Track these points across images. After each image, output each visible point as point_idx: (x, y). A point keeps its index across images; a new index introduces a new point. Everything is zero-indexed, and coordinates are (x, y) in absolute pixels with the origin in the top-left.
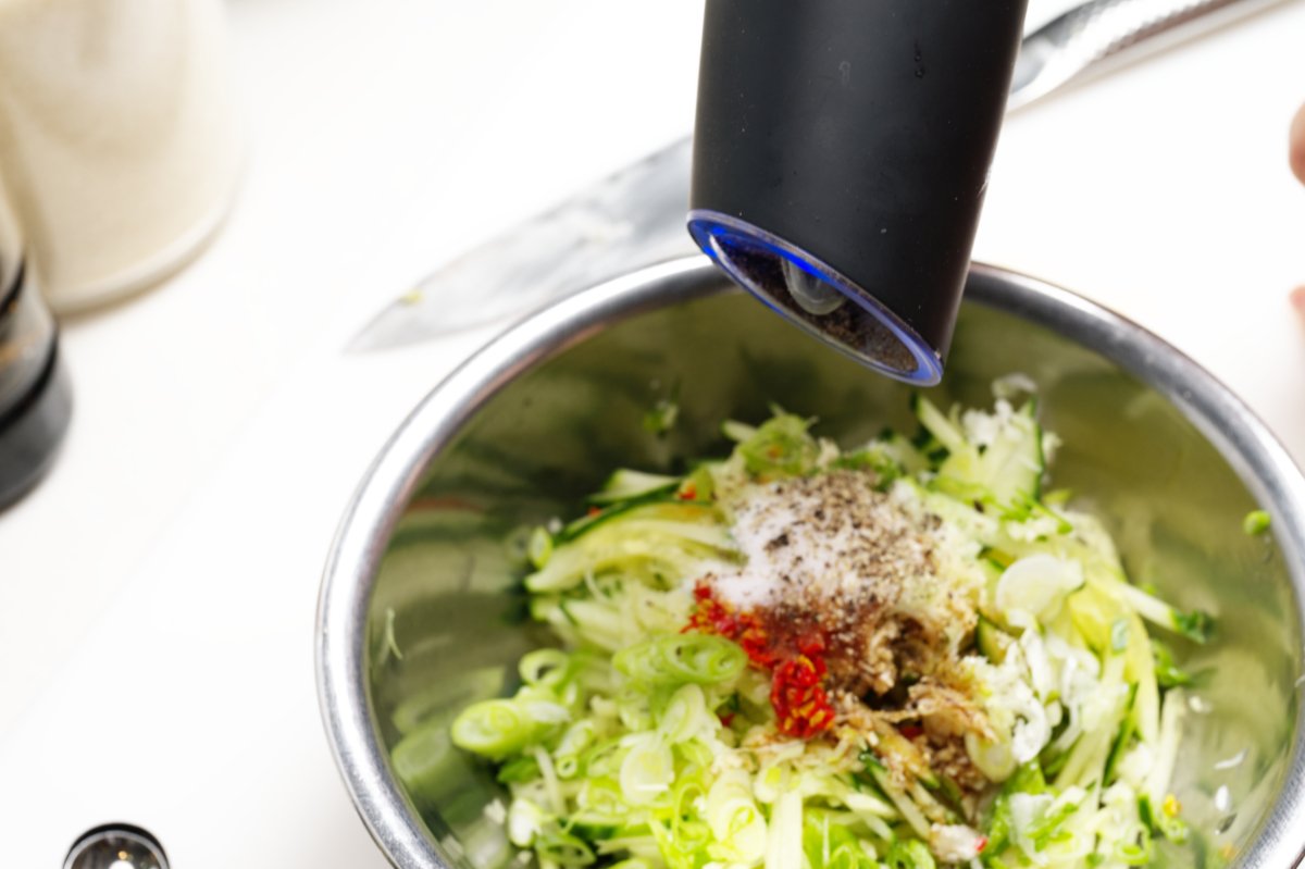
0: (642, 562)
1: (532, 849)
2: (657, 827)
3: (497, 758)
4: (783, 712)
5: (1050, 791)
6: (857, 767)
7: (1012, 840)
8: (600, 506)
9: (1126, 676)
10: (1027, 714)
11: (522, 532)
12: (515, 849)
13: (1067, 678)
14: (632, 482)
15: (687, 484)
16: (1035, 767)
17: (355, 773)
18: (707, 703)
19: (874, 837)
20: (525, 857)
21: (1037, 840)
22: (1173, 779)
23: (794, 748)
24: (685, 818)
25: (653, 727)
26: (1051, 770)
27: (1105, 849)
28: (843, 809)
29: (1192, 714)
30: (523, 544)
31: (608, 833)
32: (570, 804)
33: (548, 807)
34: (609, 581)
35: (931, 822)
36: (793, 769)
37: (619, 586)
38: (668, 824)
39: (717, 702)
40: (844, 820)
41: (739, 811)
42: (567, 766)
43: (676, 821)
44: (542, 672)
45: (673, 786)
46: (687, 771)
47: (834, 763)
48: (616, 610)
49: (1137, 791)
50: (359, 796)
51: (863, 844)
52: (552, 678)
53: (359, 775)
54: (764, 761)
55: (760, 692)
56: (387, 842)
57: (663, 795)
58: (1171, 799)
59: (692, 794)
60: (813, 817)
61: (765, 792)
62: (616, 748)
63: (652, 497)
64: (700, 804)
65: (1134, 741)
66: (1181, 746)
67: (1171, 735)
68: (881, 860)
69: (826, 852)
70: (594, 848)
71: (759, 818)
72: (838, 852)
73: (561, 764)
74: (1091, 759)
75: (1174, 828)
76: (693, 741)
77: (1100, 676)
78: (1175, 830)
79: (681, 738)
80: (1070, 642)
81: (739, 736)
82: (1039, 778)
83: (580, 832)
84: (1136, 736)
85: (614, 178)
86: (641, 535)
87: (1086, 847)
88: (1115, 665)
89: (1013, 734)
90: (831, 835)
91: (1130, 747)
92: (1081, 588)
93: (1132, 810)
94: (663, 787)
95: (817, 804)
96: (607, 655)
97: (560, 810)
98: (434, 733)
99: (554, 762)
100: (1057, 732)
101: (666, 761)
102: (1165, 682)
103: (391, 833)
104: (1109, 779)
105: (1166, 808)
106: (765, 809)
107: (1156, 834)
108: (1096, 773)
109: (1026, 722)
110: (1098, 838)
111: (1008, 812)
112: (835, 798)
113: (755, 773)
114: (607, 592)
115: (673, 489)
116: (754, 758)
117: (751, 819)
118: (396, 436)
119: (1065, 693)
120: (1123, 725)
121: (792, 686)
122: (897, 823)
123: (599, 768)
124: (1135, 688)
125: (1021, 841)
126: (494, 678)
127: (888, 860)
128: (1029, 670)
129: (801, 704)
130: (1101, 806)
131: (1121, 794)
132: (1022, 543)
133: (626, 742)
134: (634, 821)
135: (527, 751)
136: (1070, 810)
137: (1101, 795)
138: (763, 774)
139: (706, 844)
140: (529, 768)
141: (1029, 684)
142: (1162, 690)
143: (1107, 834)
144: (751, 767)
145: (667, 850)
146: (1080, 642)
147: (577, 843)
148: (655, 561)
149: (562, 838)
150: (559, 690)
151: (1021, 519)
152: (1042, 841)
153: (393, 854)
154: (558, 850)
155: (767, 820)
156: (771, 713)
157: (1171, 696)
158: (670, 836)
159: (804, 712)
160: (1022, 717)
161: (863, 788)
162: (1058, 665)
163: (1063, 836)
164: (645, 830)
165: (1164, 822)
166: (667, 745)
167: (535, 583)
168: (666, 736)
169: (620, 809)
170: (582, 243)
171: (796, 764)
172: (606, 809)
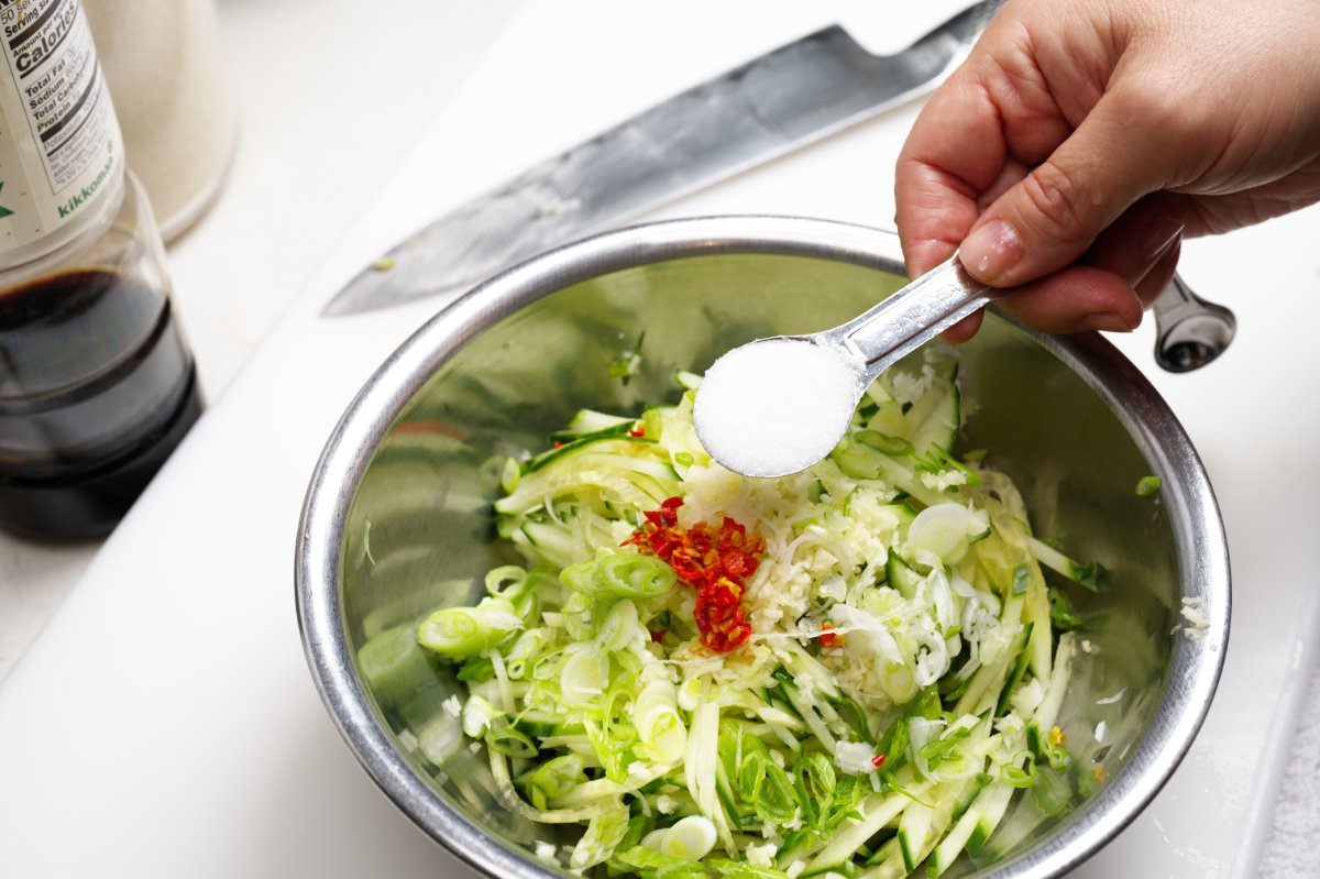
0: (595, 490)
1: (482, 740)
2: (590, 727)
3: (458, 659)
4: (705, 629)
5: (946, 715)
6: (771, 683)
7: (908, 758)
8: (564, 440)
9: (1024, 617)
10: (931, 646)
11: (496, 460)
12: (468, 739)
13: (970, 617)
14: (591, 421)
15: (637, 425)
16: (934, 693)
17: (322, 662)
18: (640, 618)
19: (784, 748)
20: (475, 747)
21: (930, 760)
22: (1060, 713)
23: (715, 664)
24: (616, 721)
25: (593, 637)
26: (949, 698)
27: (994, 771)
28: (757, 720)
29: (1082, 653)
30: (495, 472)
31: (550, 730)
32: (519, 702)
33: (499, 704)
34: (566, 507)
35: (837, 737)
36: (714, 682)
37: (574, 511)
38: (600, 725)
39: (648, 616)
40: (758, 730)
41: (663, 716)
42: (517, 668)
43: (607, 723)
44: (504, 585)
45: (606, 691)
46: (621, 679)
47: (749, 679)
48: (569, 533)
49: (1027, 721)
50: (324, 683)
51: (773, 753)
52: (512, 591)
53: (325, 664)
54: (687, 672)
55: (687, 610)
56: (344, 724)
57: (597, 697)
58: (1057, 730)
59: (622, 700)
60: (728, 726)
61: (688, 702)
62: (560, 655)
63: (609, 434)
64: (630, 708)
65: (1029, 676)
66: (1070, 683)
67: (1062, 673)
68: (788, 769)
69: (738, 758)
70: (537, 743)
71: (680, 724)
72: (749, 758)
73: (512, 666)
74: (988, 689)
75: (1057, 756)
76: (626, 650)
77: (1000, 617)
78: (1058, 759)
79: (617, 646)
80: (975, 585)
81: (667, 649)
82: (938, 703)
83: (525, 728)
84: (1030, 672)
85: (566, 157)
86: (595, 467)
87: (976, 768)
88: (1014, 607)
89: (917, 663)
90: (744, 743)
91: (1025, 681)
92: (986, 535)
93: (1022, 739)
94: (599, 692)
95: (733, 714)
96: (557, 571)
97: (510, 707)
98: (404, 633)
99: (506, 664)
100: (958, 662)
101: (603, 669)
102: (1061, 626)
103: (349, 717)
104: (1003, 708)
105: (1052, 737)
106: (686, 717)
107: (1042, 761)
108: (991, 703)
109: (929, 652)
110: (989, 761)
111: (907, 733)
112: (751, 710)
113: (680, 683)
114: (563, 517)
115: (627, 427)
116: (679, 671)
117: (672, 724)
118: (384, 368)
119: (967, 629)
120: (1018, 659)
121: (714, 605)
122: (805, 737)
123: (543, 673)
124: (1030, 627)
125: (917, 760)
126: (463, 587)
127: (794, 769)
128: (935, 607)
129: (722, 622)
130: (994, 732)
131: (1013, 723)
132: (934, 491)
133: (569, 649)
134: (571, 720)
135: (484, 655)
136: (964, 734)
137: (994, 723)
138: (685, 685)
139: (633, 745)
140: (486, 669)
141: (934, 619)
142: (1057, 633)
143: (998, 758)
144: (676, 678)
145: (598, 748)
146: (985, 584)
147: (521, 738)
148: (604, 490)
149: (509, 732)
150: (517, 602)
151: (935, 471)
152: (935, 761)
153: (349, 735)
154: (506, 743)
155: (688, 727)
156: (696, 630)
157: (1063, 639)
158: (602, 736)
159: (723, 629)
160: (926, 648)
161: (774, 703)
162: (963, 604)
163: (955, 757)
164: (581, 730)
165: (1049, 750)
166: (604, 653)
167: (503, 506)
168: (603, 645)
169: (560, 710)
170: (536, 216)
171: (716, 678)
172: (548, 709)
